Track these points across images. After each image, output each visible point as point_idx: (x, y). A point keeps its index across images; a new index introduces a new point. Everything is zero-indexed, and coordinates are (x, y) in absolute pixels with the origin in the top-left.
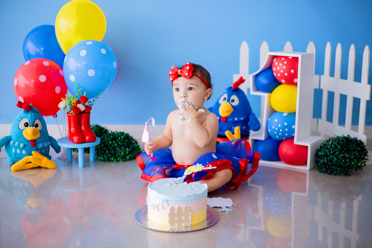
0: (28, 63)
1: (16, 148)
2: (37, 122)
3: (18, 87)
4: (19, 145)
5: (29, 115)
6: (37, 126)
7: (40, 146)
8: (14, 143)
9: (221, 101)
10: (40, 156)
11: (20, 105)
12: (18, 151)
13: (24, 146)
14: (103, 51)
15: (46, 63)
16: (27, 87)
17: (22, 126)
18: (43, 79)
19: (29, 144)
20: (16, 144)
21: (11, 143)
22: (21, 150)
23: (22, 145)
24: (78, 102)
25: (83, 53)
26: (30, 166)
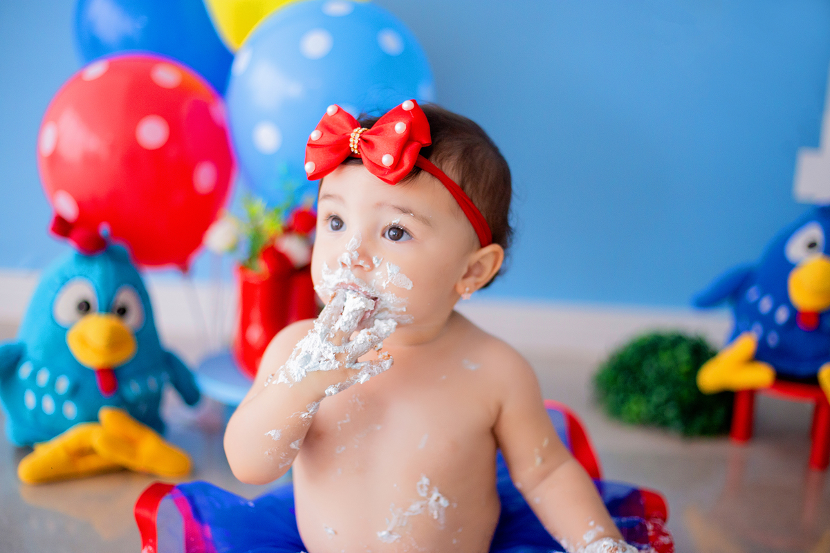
0: (96, 70)
1: (40, 394)
2: (126, 297)
3: (55, 159)
4: (52, 383)
5: (97, 269)
6: (122, 312)
7: (133, 389)
8: (34, 375)
9: (796, 249)
10: (132, 429)
11: (62, 227)
12: (49, 405)
13: (74, 392)
14: (391, 42)
15: (167, 75)
16: (90, 160)
17: (65, 309)
18: (152, 133)
19: (94, 384)
20: (44, 378)
21: (25, 371)
22: (59, 401)
23: (63, 385)
24: (288, 230)
25: (316, 44)
26: (92, 463)
